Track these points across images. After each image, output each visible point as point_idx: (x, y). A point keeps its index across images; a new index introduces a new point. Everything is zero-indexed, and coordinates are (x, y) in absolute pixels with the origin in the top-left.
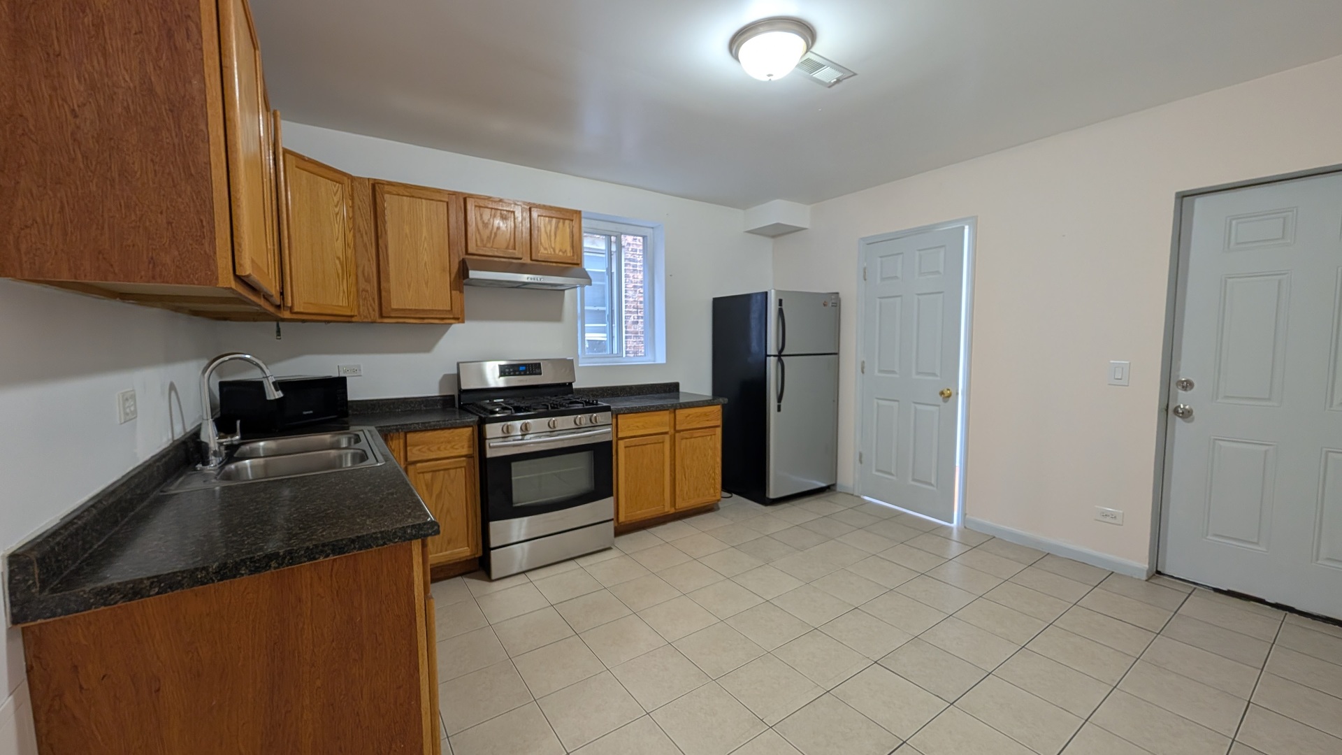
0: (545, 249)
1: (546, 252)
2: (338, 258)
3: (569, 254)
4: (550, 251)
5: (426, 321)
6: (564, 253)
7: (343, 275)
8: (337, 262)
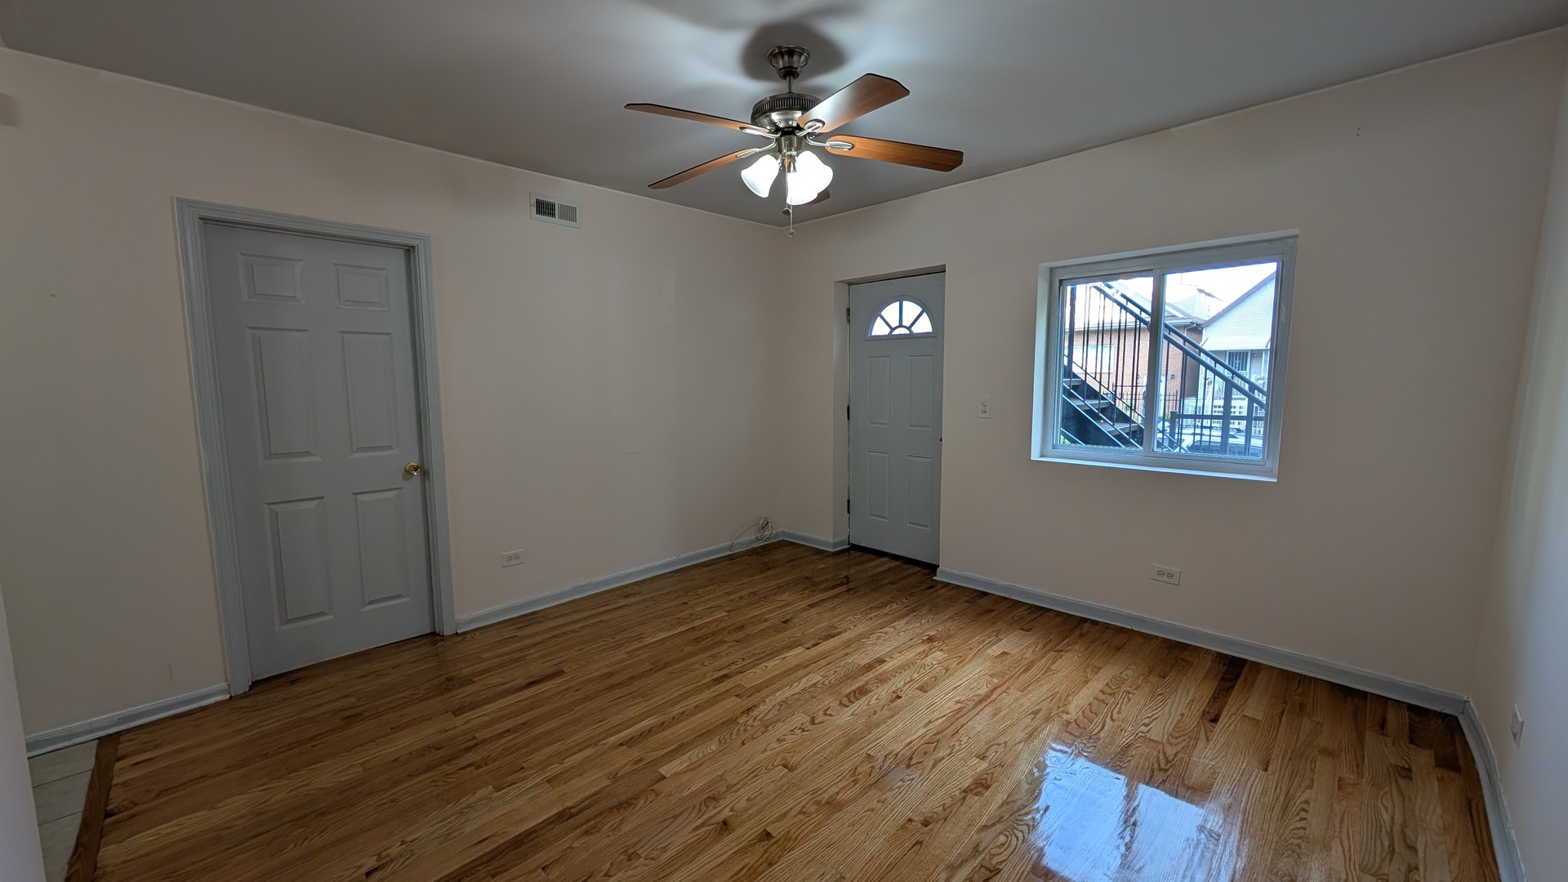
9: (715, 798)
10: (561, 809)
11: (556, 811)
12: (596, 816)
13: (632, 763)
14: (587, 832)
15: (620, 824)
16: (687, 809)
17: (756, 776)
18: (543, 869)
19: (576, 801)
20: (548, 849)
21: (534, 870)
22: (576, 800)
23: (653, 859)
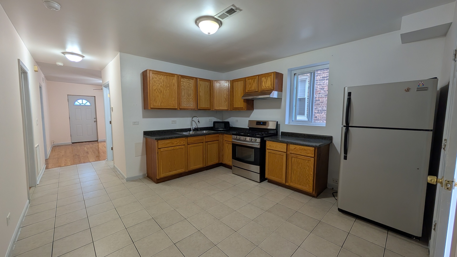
0: (264, 87)
1: (264, 88)
2: (225, 98)
3: (270, 87)
4: (265, 88)
5: (240, 110)
6: (268, 87)
7: (226, 101)
8: (225, 99)
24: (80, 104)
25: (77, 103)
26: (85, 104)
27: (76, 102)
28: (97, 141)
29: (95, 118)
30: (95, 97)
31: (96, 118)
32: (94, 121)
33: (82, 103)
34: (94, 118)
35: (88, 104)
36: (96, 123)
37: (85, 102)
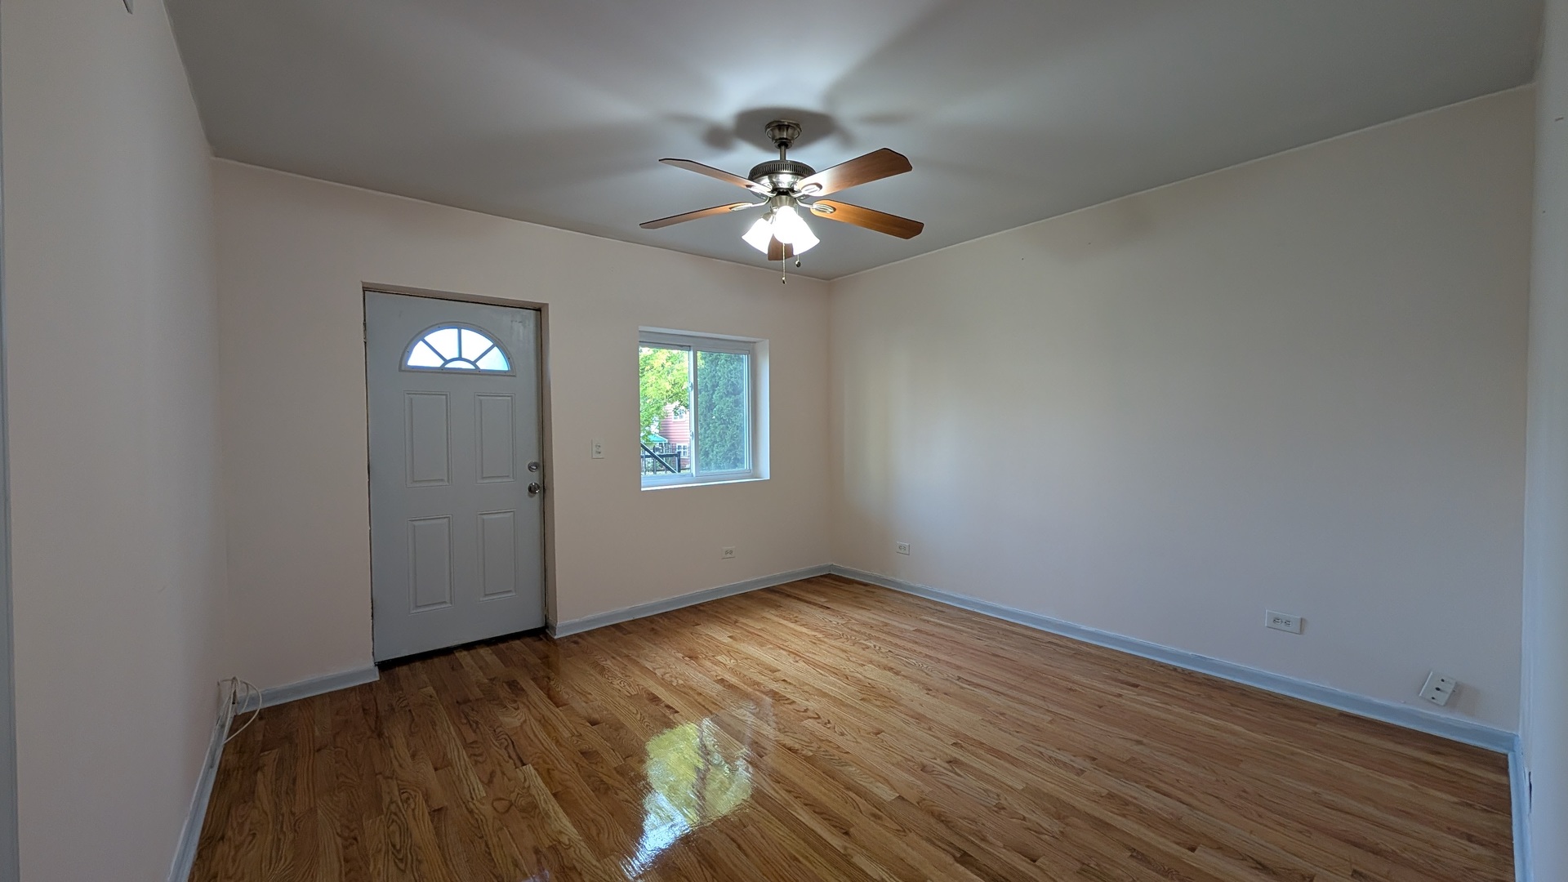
9: (924, 768)
10: (958, 865)
11: (961, 869)
12: (961, 836)
13: (880, 822)
14: (984, 839)
15: (965, 818)
16: (938, 781)
17: (890, 747)
18: (1035, 861)
19: (944, 855)
20: (1013, 863)
21: (1038, 867)
22: (942, 855)
23: (998, 795)
24: (447, 362)
25: (421, 356)
26: (474, 363)
27: (420, 348)
28: (542, 633)
29: (537, 465)
30: (539, 310)
31: (542, 466)
32: (531, 490)
33: (460, 358)
34: (530, 468)
35: (495, 361)
36: (537, 498)
37: (475, 344)
